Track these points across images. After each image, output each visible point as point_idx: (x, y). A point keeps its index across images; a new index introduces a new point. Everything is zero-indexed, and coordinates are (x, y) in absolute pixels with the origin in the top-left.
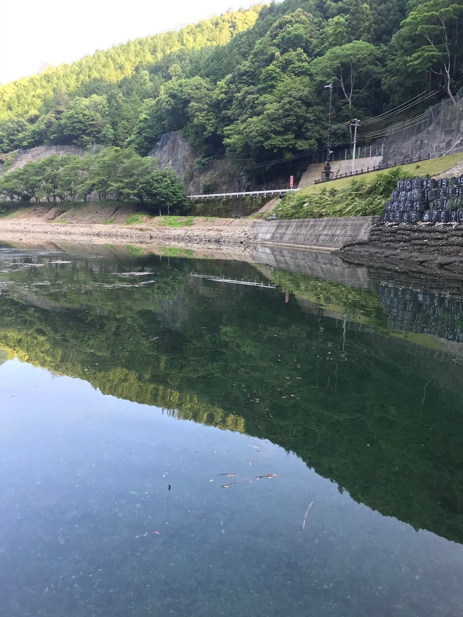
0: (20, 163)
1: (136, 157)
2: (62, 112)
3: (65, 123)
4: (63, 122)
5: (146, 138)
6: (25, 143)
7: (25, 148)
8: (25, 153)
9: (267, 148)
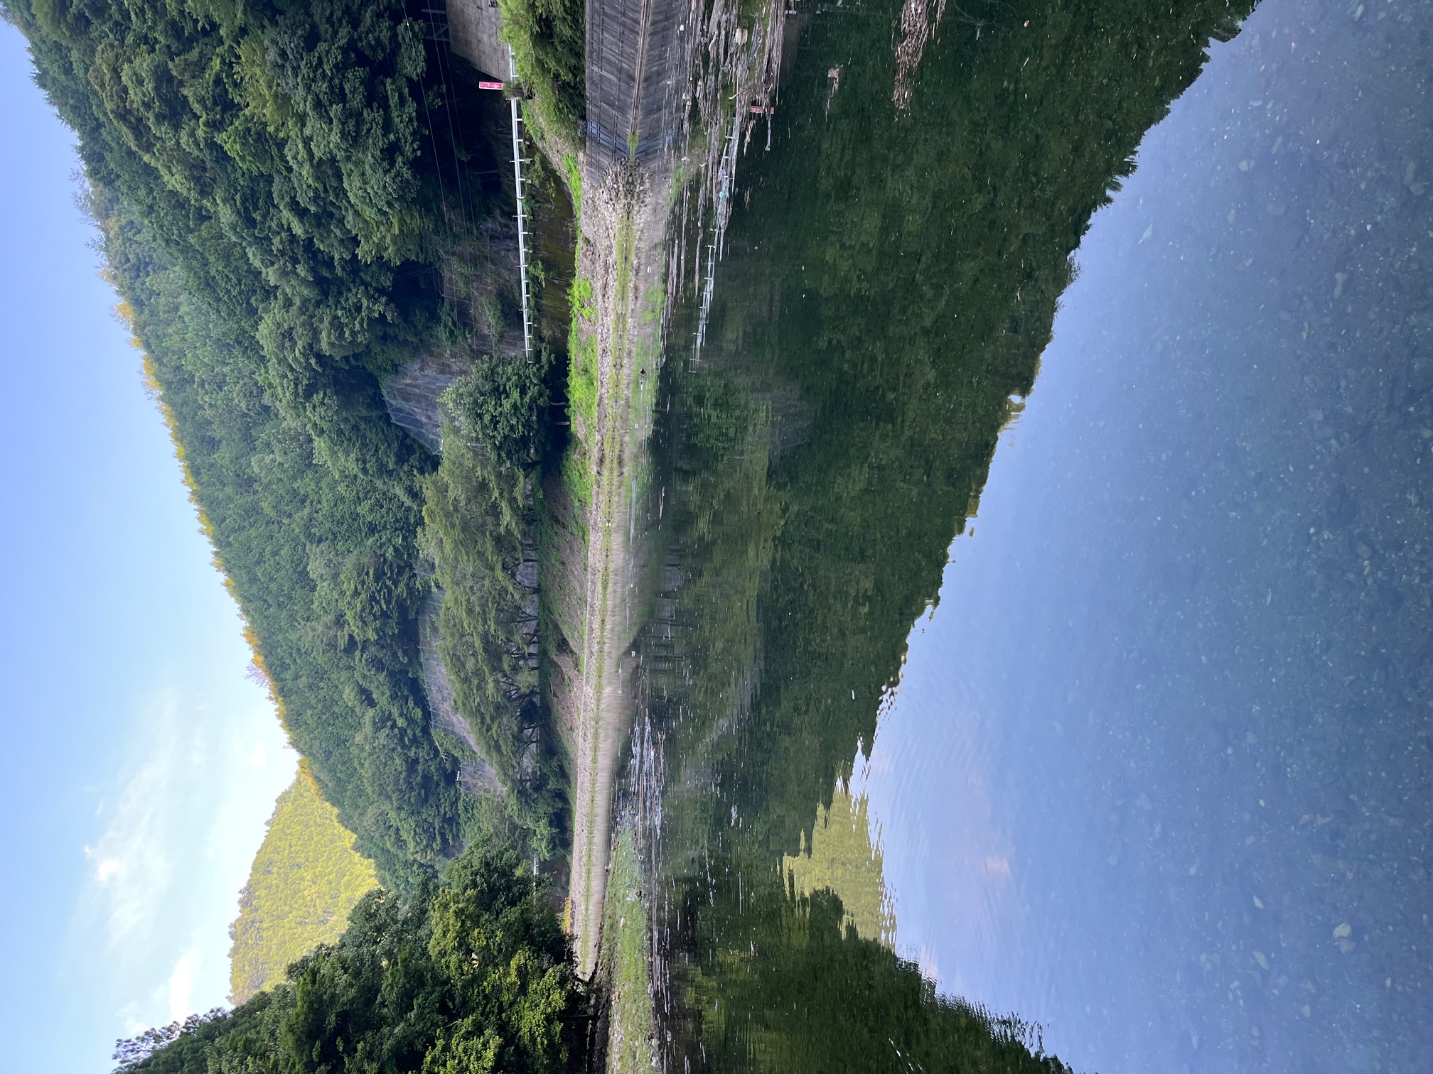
0: (457, 725)
1: (443, 473)
2: (351, 636)
3: (376, 630)
4: (372, 636)
5: (401, 460)
6: (418, 713)
7: (427, 715)
8: (436, 715)
9: (419, 153)
